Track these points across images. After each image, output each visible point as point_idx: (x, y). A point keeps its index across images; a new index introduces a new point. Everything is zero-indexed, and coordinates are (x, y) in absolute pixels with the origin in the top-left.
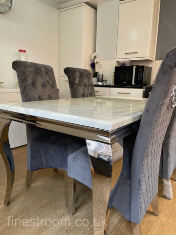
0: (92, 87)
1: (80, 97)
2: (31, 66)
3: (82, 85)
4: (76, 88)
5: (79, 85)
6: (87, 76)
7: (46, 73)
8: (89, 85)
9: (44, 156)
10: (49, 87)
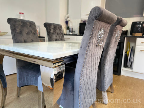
0: (62, 35)
1: (54, 41)
2: (19, 21)
3: (55, 33)
4: (51, 36)
5: (53, 34)
6: (59, 28)
7: (30, 26)
8: (60, 34)
9: (26, 78)
10: (31, 34)
